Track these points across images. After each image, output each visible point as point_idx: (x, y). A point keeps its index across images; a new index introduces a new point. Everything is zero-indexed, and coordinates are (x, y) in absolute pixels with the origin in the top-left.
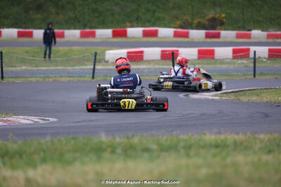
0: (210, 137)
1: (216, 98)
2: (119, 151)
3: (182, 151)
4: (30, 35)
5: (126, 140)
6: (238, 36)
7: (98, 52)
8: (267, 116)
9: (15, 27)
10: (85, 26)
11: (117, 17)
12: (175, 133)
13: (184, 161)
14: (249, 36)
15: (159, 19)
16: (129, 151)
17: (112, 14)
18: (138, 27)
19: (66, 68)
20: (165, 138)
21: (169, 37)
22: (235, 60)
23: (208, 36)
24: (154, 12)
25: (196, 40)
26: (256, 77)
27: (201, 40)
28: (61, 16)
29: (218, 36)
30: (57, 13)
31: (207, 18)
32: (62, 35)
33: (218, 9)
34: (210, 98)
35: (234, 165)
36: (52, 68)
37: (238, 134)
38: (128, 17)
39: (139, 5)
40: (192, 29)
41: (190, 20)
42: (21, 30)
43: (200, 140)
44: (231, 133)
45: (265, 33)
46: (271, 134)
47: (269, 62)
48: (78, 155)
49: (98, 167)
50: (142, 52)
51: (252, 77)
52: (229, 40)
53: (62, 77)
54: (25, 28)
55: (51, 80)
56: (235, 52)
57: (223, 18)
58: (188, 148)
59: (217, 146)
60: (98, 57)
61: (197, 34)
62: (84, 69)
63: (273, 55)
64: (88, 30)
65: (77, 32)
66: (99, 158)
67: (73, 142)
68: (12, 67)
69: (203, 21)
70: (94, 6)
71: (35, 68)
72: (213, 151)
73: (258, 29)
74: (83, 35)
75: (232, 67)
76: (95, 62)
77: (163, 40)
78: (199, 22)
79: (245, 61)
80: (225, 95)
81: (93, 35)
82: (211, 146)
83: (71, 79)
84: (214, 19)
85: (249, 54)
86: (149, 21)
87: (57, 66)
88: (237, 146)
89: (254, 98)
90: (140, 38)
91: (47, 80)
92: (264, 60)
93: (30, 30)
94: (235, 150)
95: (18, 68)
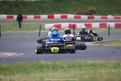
0: (89, 62)
1: (92, 45)
2: (50, 68)
3: (78, 68)
4: (12, 17)
5: (53, 63)
6: (102, 18)
7: (41, 25)
8: (114, 52)
9: (6, 14)
10: (36, 14)
11: (50, 10)
12: (75, 60)
13: (78, 72)
14: (106, 18)
15: (68, 10)
16: (55, 68)
17: (48, 9)
18: (59, 14)
19: (27, 32)
20: (70, 62)
21: (72, 18)
22: (100, 28)
23: (89, 18)
24: (66, 8)
25: (84, 20)
26: (110, 36)
27: (86, 20)
28: (26, 10)
29: (93, 18)
30: (24, 8)
31: (88, 10)
32: (26, 18)
33: (93, 6)
34: (90, 45)
35: (100, 74)
36: (21, 32)
37: (101, 60)
38: (54, 10)
39: (59, 5)
40: (82, 15)
41: (81, 11)
42: (9, 15)
43: (85, 63)
44: (99, 60)
45: (113, 17)
46: (116, 60)
47: (115, 29)
48: (33, 69)
49: (41, 75)
50: (60, 25)
51: (108, 35)
52: (98, 20)
53: (26, 36)
54: (10, 14)
55: (21, 37)
56: (100, 25)
57: (95, 10)
58: (80, 66)
59: (93, 66)
60: (41, 27)
61: (84, 17)
62: (35, 32)
63: (117, 26)
64: (37, 15)
65: (32, 16)
66: (42, 71)
67: (31, 64)
68: (4, 31)
69: (87, 11)
70: (40, 5)
71: (14, 32)
72: (91, 67)
73: (111, 15)
74: (35, 18)
75: (99, 31)
76: (40, 29)
77: (70, 20)
78: (85, 12)
79: (104, 29)
80: (96, 44)
81: (39, 17)
82: (90, 65)
83: (30, 36)
84: (91, 11)
85: (106, 26)
86: (63, 12)
87: (24, 31)
88: (101, 65)
89: (109, 45)
90: (59, 19)
91: (19, 37)
92: (113, 28)
93: (12, 15)
94: (100, 67)
95: (7, 32)
